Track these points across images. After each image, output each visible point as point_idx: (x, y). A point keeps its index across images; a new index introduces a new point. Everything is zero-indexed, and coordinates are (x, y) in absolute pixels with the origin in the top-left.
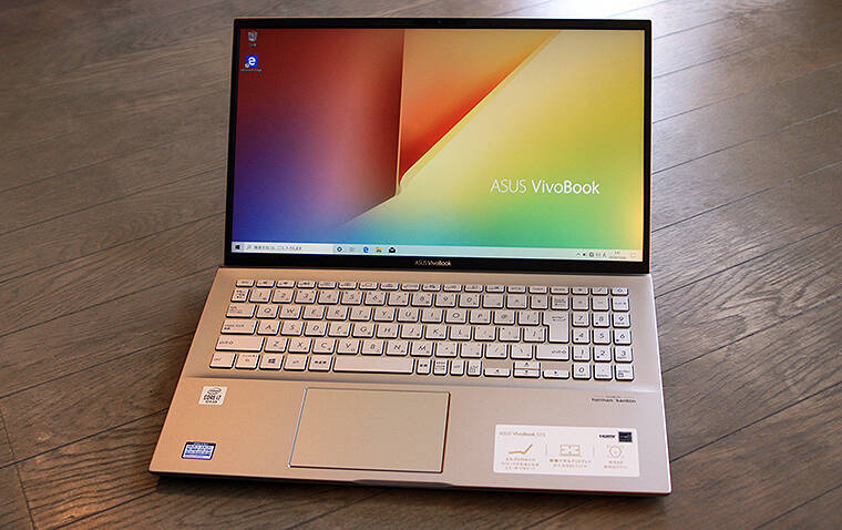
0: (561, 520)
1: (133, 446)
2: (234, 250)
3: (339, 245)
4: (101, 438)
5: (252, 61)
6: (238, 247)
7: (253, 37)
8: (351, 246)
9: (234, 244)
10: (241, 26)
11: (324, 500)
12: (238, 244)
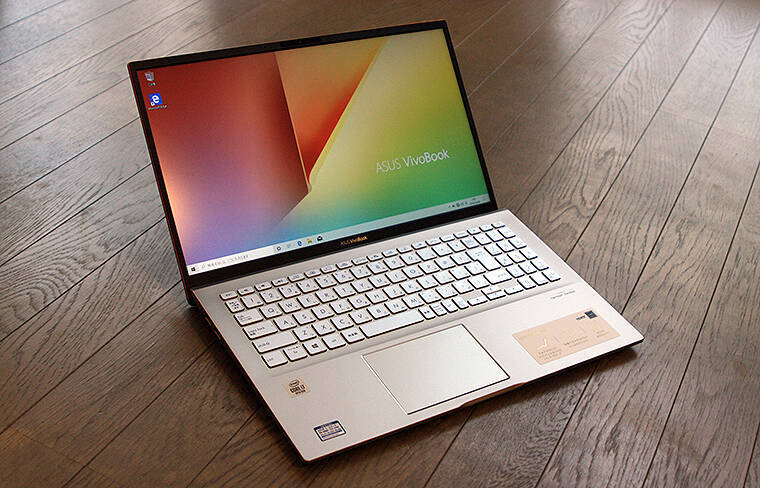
0: (595, 380)
1: (257, 453)
2: (191, 273)
3: (278, 245)
4: (223, 458)
5: (156, 99)
6: (193, 269)
7: (150, 77)
8: (287, 243)
9: (189, 268)
10: (136, 69)
11: (444, 430)
12: (192, 266)
